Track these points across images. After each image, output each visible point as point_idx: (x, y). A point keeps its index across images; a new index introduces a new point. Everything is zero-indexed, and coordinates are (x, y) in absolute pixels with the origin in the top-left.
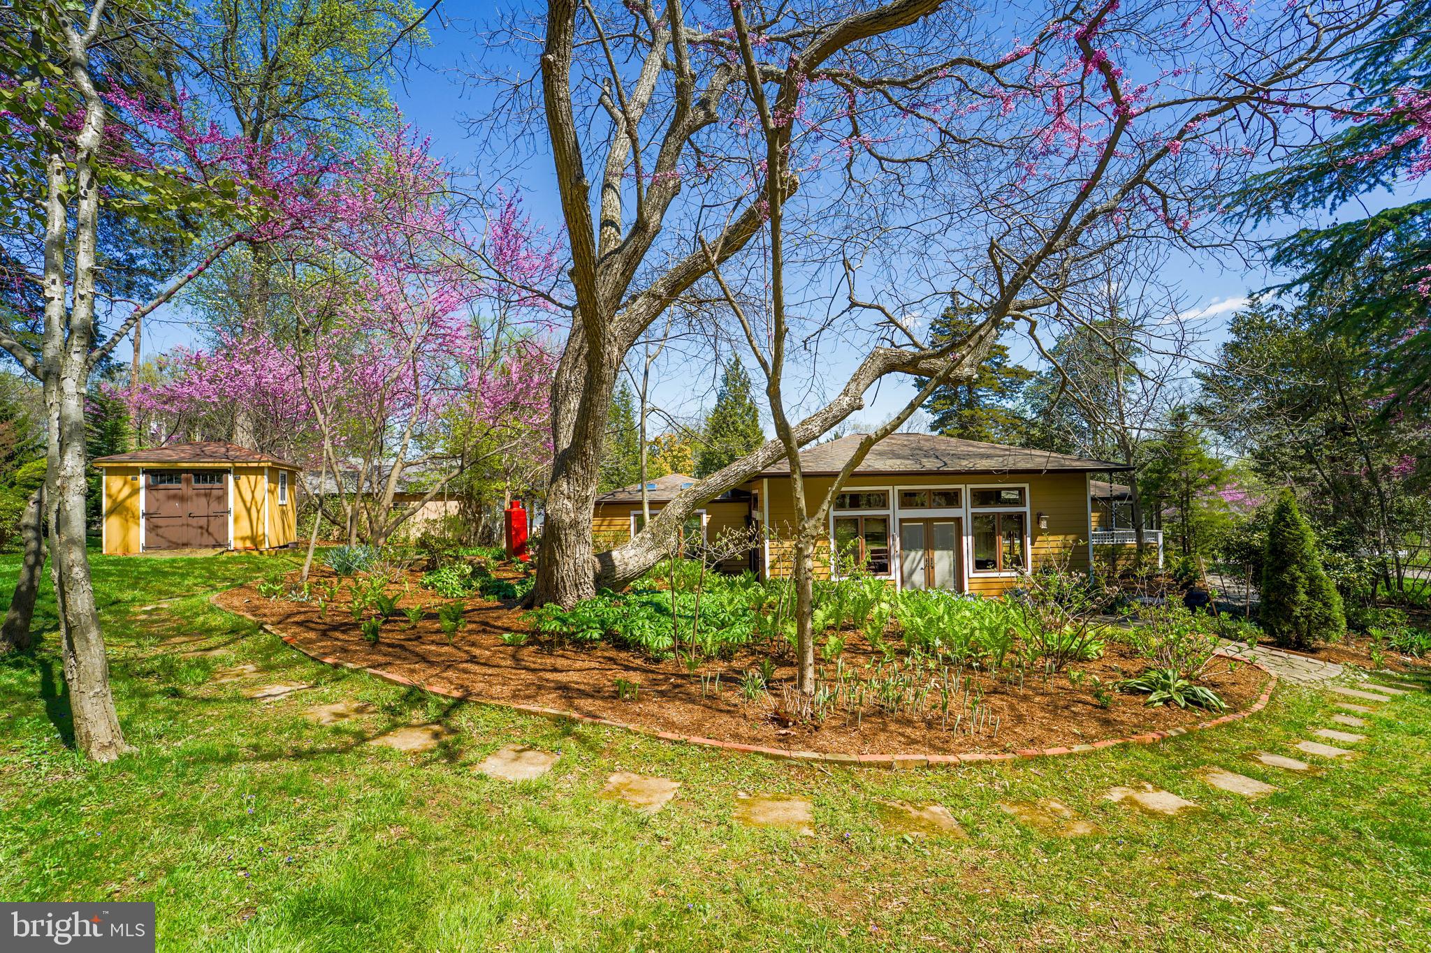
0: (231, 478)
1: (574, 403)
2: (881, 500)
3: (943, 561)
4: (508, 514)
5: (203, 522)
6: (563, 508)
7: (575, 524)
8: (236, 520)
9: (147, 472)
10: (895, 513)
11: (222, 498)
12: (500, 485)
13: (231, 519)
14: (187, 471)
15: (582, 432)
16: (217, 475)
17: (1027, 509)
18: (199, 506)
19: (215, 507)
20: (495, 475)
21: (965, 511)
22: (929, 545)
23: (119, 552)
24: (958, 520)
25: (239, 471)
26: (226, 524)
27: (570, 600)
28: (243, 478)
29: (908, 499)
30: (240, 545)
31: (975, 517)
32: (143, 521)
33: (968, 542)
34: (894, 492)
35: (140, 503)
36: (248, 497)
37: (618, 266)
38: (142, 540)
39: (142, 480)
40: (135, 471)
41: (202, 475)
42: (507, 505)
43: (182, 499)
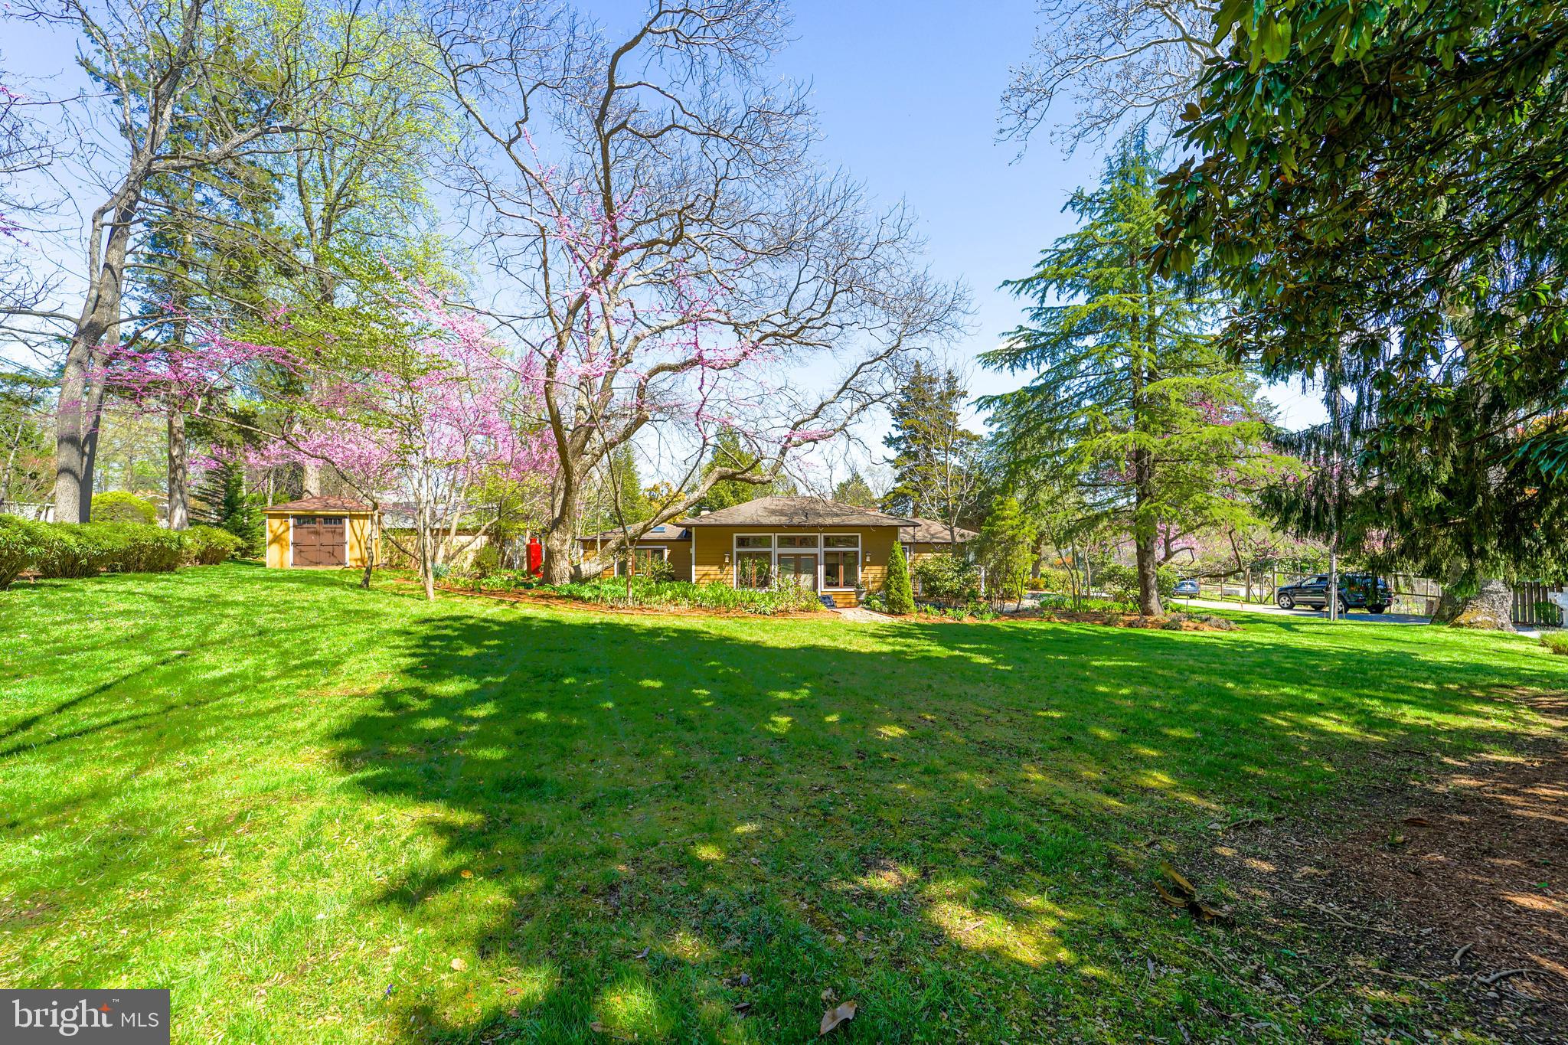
0: (347, 521)
1: (562, 495)
2: (767, 542)
3: (806, 580)
4: (529, 547)
5: (330, 549)
6: (555, 542)
7: (560, 551)
8: (352, 548)
9: (294, 516)
10: (775, 550)
11: (342, 534)
12: (522, 526)
13: (347, 547)
14: (320, 516)
15: (563, 512)
16: (339, 519)
17: (859, 549)
18: (327, 539)
19: (338, 539)
20: (517, 516)
21: (820, 550)
22: (798, 572)
23: (278, 567)
24: (816, 555)
25: (352, 517)
26: (344, 550)
27: (558, 585)
28: (355, 522)
29: (785, 542)
30: (354, 564)
31: (827, 554)
32: (291, 548)
33: (821, 570)
34: (774, 537)
35: (290, 536)
36: (359, 533)
37: (583, 433)
38: (291, 561)
39: (291, 521)
40: (287, 516)
41: (328, 519)
42: (528, 542)
43: (317, 533)
